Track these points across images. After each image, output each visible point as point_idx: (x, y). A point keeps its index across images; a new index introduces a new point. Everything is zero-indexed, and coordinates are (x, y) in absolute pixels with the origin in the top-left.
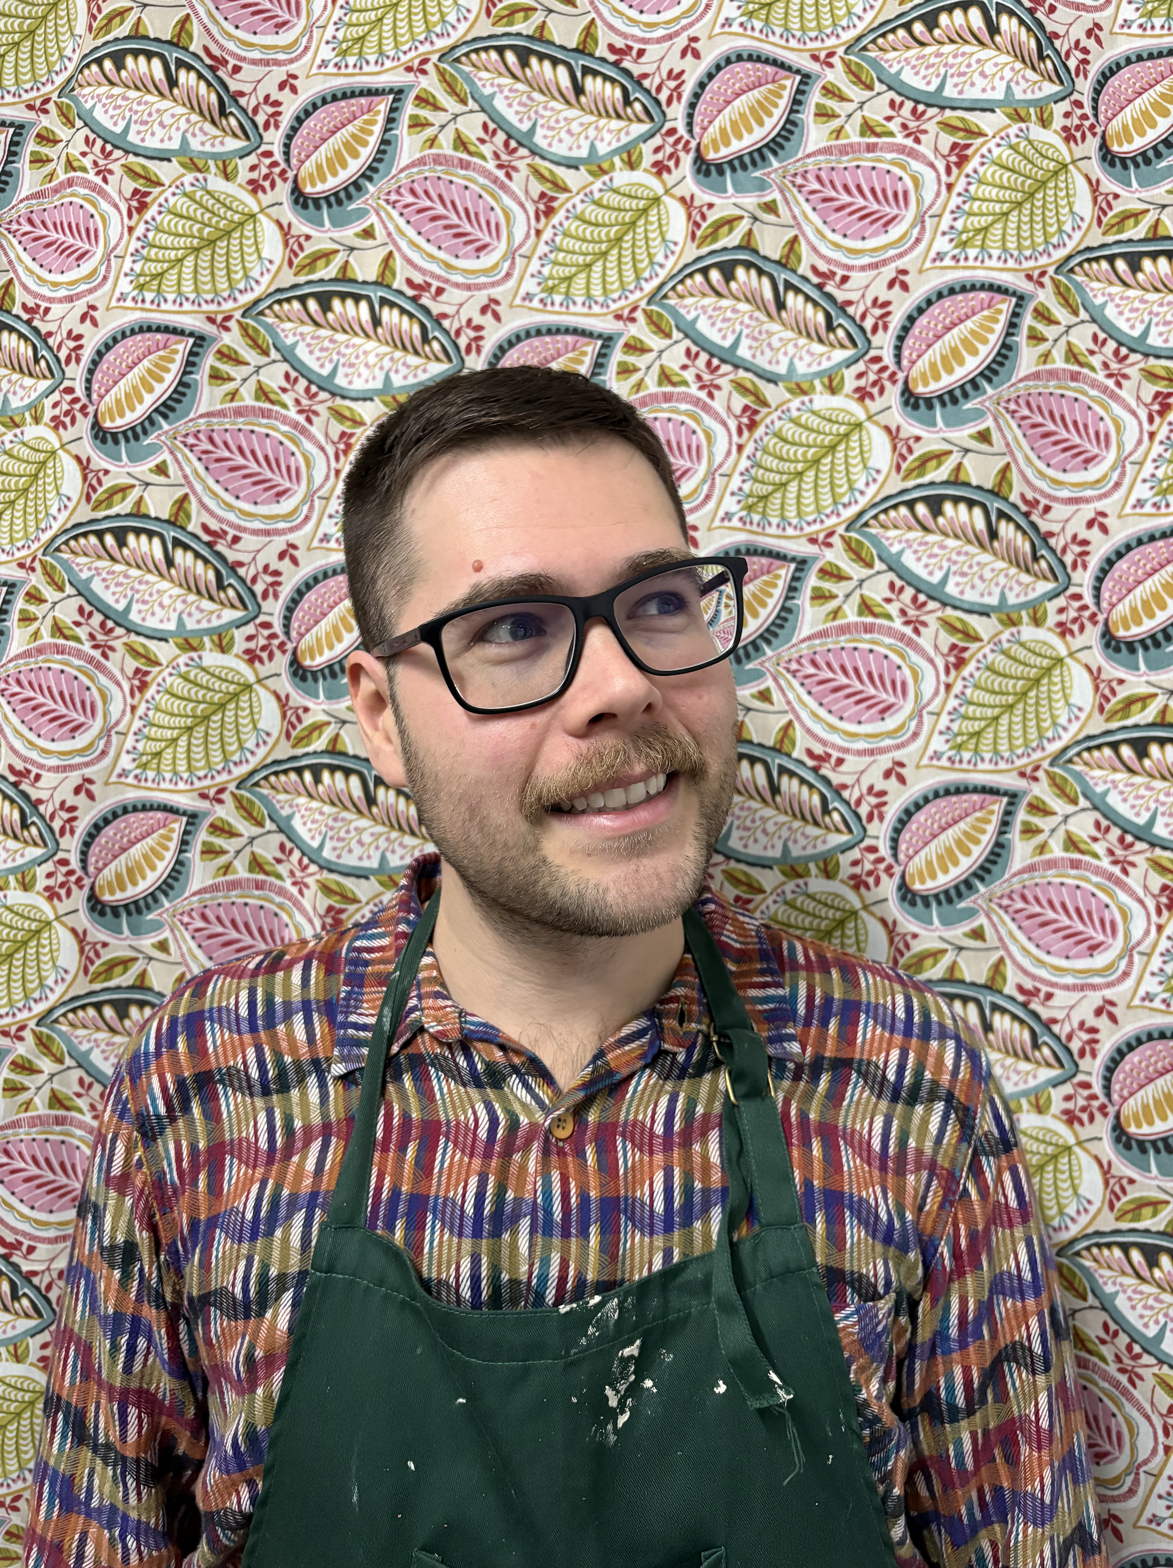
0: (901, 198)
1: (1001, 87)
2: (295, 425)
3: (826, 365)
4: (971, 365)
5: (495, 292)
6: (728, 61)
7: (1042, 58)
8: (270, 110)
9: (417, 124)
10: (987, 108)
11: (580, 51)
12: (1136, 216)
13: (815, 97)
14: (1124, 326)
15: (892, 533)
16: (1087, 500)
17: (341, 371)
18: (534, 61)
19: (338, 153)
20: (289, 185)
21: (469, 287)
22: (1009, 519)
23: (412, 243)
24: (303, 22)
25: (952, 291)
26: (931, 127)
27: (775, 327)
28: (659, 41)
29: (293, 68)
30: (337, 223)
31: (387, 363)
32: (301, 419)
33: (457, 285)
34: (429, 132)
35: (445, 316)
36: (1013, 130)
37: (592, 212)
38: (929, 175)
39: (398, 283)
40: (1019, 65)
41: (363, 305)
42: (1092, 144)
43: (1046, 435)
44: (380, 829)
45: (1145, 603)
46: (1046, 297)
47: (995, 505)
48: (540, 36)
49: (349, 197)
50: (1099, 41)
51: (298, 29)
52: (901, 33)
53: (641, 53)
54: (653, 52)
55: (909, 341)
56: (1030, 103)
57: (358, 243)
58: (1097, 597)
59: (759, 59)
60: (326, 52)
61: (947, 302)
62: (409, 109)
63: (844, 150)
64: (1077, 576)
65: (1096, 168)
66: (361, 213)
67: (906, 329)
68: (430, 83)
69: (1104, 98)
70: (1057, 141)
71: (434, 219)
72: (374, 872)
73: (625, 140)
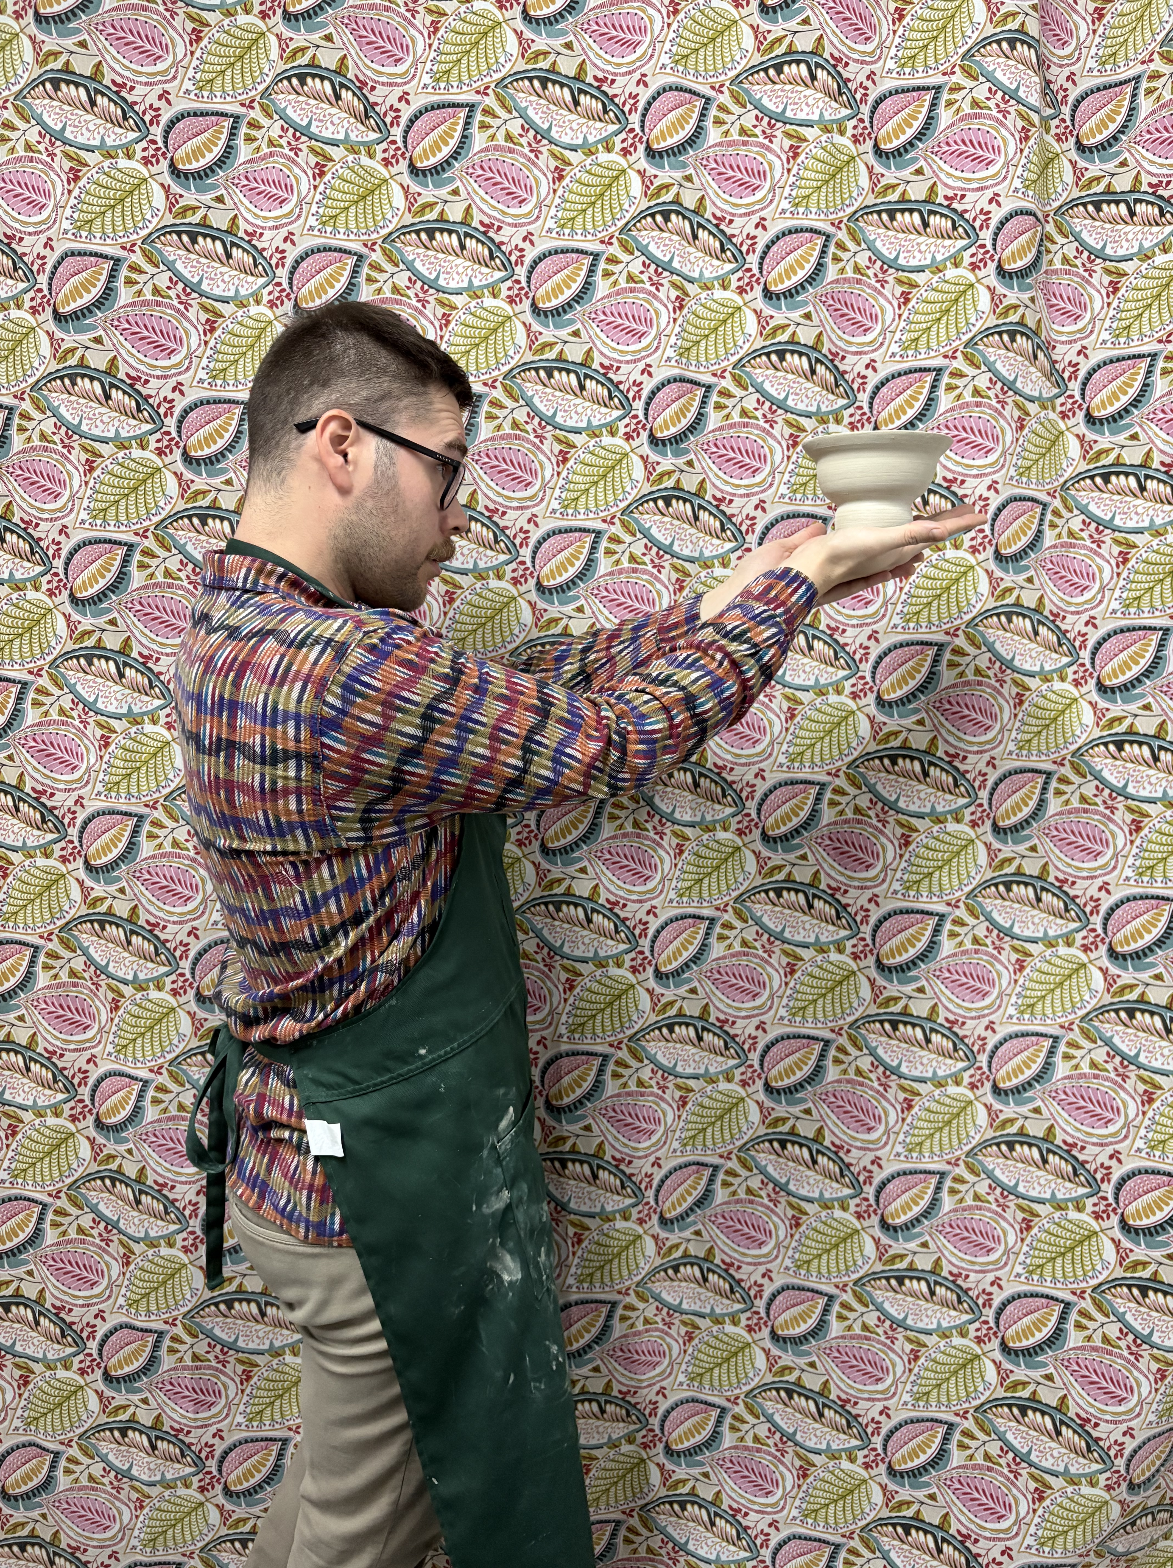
0: (762, 175)
1: (817, 112)
2: (416, 309)
3: (721, 272)
4: (801, 275)
5: (530, 228)
6: (664, 90)
7: (840, 94)
8: (394, 114)
9: (484, 126)
10: (809, 125)
11: (577, 78)
12: (893, 187)
13: (713, 112)
14: (885, 252)
15: (758, 371)
16: (865, 353)
17: (442, 276)
18: (550, 85)
19: (436, 142)
20: (407, 162)
21: (515, 225)
22: (822, 363)
23: (482, 199)
24: (411, 59)
25: (790, 232)
26: (778, 133)
27: (692, 250)
28: (623, 74)
29: (406, 88)
30: (437, 186)
31: (470, 272)
32: (419, 305)
33: (509, 224)
34: (491, 131)
35: (503, 243)
36: (824, 138)
37: (585, 178)
38: (777, 162)
39: (475, 223)
40: (827, 99)
41: (454, 236)
42: (869, 144)
43: (842, 316)
44: (473, 546)
45: (896, 411)
46: (842, 235)
47: (814, 355)
48: (553, 70)
49: (443, 170)
50: (874, 82)
51: (408, 63)
52: (762, 74)
53: (613, 81)
54: (620, 81)
55: (767, 260)
56: (833, 121)
57: (450, 198)
58: (871, 408)
59: (681, 90)
60: (426, 79)
61: (787, 238)
62: (478, 117)
63: (730, 144)
64: (860, 396)
65: (871, 159)
66: (451, 180)
67: (765, 253)
68: (490, 101)
69: (876, 116)
70: (849, 143)
71: (495, 184)
72: (470, 571)
73: (604, 134)
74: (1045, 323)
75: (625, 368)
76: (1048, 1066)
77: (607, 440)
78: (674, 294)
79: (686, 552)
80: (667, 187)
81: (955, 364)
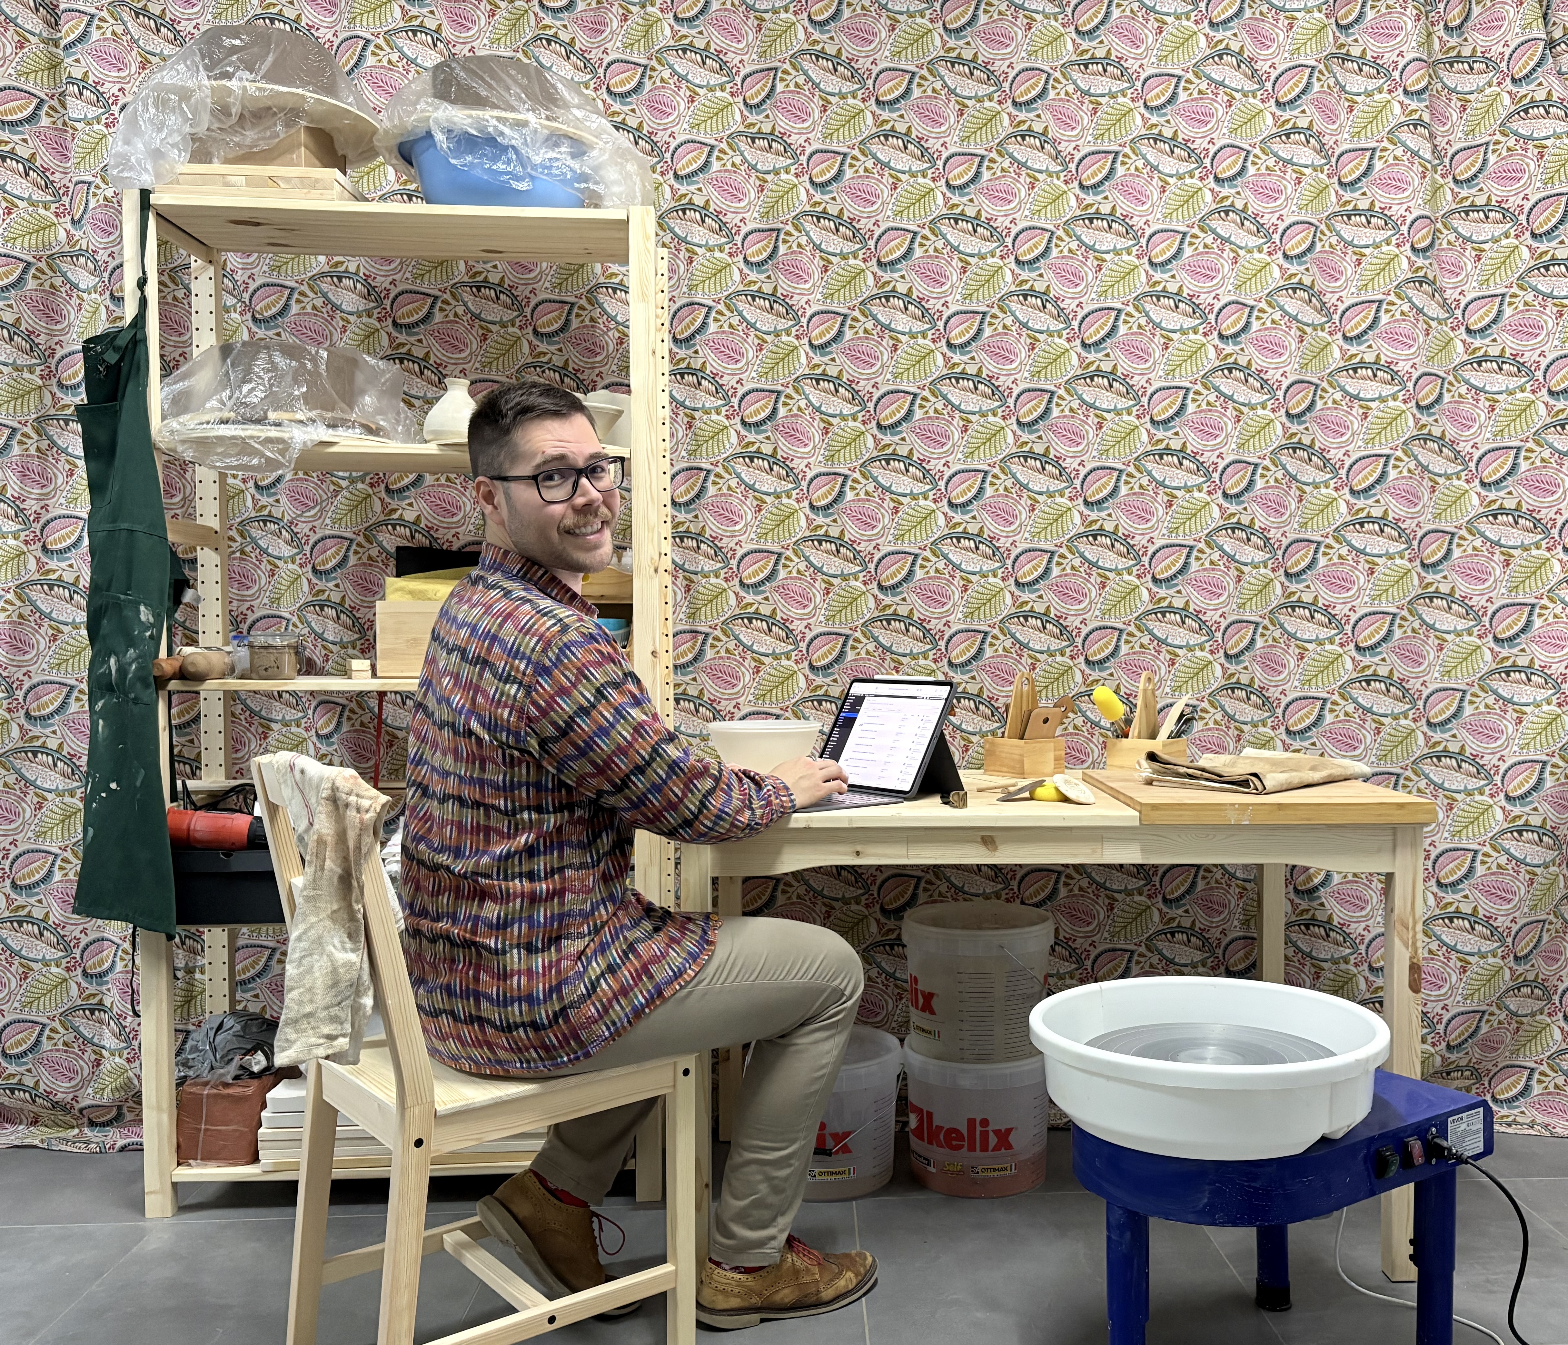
0: (1280, 192)
1: (1310, 160)
2: (1082, 262)
3: (1257, 244)
4: (1303, 247)
5: (1148, 218)
6: (1224, 147)
7: (1321, 151)
8: (1071, 157)
9: (1123, 163)
10: (1306, 166)
11: (1173, 139)
12: (1349, 202)
13: (1251, 158)
14: (1346, 237)
15: (1281, 299)
17: (1097, 243)
18: (1158, 142)
19: (1095, 172)
20: (1078, 182)
21: (1140, 216)
22: (1315, 296)
23: (1122, 202)
24: (1080, 127)
32: (1084, 260)
38: (1289, 186)
39: (1118, 215)
40: (1315, 153)
41: (1105, 221)
42: (1336, 179)
43: (1324, 271)
45: (1355, 325)
46: (1324, 227)
47: (1311, 291)
48: (1160, 134)
49: (1099, 186)
50: (1338, 145)
51: (1079, 130)
52: (1278, 138)
53: (1194, 141)
54: (1198, 141)
55: (1285, 237)
56: (1317, 165)
57: (1103, 201)
58: (1340, 323)
59: (1234, 146)
60: (1089, 138)
61: (1295, 227)
62: (1120, 158)
63: (1261, 175)
65: (1337, 187)
66: (1103, 192)
67: (1283, 233)
68: (1127, 150)
69: (1339, 164)
70: (1326, 178)
71: (1129, 194)
73: (1188, 169)
74: (1439, 278)
75: (1203, 296)
76: (1460, 709)
77: (1192, 336)
78: (1232, 255)
79: (1241, 400)
80: (1227, 197)
81: (1390, 298)
